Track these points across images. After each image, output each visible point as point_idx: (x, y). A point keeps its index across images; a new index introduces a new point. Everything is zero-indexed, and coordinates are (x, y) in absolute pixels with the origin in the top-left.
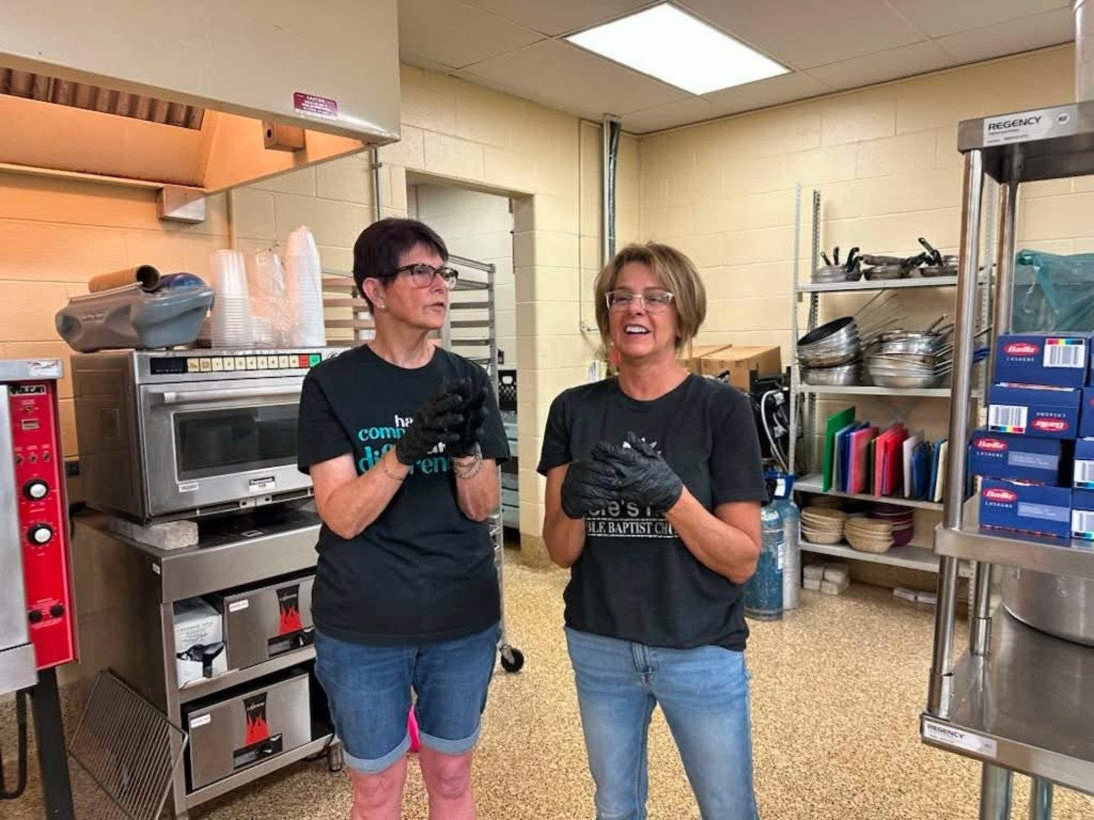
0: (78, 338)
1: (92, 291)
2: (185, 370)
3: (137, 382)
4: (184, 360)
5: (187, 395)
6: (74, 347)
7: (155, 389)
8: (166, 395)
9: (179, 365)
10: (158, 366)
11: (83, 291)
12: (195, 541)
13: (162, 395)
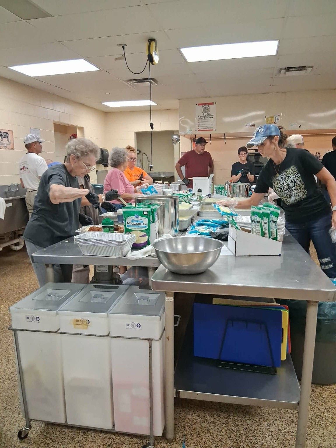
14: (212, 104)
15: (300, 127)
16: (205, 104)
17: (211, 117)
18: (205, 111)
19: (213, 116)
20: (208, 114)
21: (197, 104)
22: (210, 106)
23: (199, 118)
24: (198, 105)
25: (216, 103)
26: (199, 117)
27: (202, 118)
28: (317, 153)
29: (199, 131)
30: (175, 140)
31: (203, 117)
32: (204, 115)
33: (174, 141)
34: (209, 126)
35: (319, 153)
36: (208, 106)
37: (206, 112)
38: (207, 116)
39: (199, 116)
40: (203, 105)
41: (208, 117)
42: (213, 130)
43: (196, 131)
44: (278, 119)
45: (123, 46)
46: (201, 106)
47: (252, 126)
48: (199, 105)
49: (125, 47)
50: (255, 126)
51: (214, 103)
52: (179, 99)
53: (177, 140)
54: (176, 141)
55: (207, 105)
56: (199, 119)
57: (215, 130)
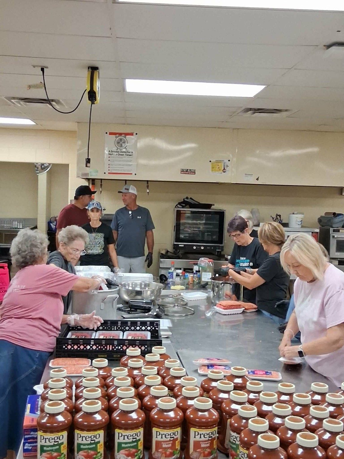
0: (321, 223)
1: (325, 215)
2: (339, 232)
3: (330, 233)
4: (339, 230)
5: (338, 237)
6: (321, 225)
7: (334, 235)
8: (335, 236)
9: (338, 231)
10: (334, 231)
11: (323, 215)
12: (338, 264)
13: (334, 236)
14: (132, 134)
15: (257, 179)
16: (120, 134)
17: (129, 154)
19: (132, 153)
24: (108, 133)
26: (109, 153)
27: (115, 155)
28: (277, 215)
29: (109, 173)
30: (40, 167)
31: (117, 153)
32: (118, 151)
33: (38, 168)
34: (126, 168)
35: (280, 216)
36: (125, 137)
37: (121, 146)
38: (122, 152)
39: (110, 151)
40: (117, 135)
41: (124, 153)
42: (131, 174)
43: (104, 173)
44: (227, 166)
45: (41, 68)
46: (114, 136)
47: (191, 173)
48: (110, 134)
49: (45, 69)
50: (195, 173)
51: (134, 134)
52: (78, 122)
53: (43, 166)
54: (42, 169)
55: (123, 135)
56: (110, 156)
57: (135, 174)
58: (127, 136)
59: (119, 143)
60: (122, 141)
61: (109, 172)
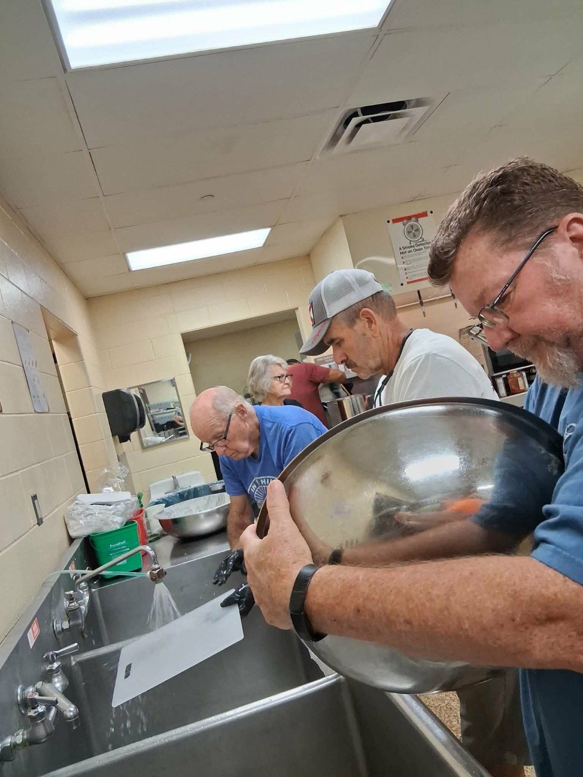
14: (424, 215)
16: (409, 218)
18: (412, 234)
20: (421, 240)
21: (388, 222)
22: (421, 220)
23: (403, 253)
24: (391, 222)
25: (432, 212)
26: (401, 251)
27: (410, 252)
29: (408, 283)
31: (412, 249)
32: (412, 245)
36: (417, 221)
37: (415, 236)
38: (419, 245)
39: (400, 249)
40: (405, 221)
41: (422, 247)
43: (402, 284)
46: (400, 224)
48: (393, 222)
51: (429, 213)
55: (413, 219)
56: (402, 255)
58: (419, 219)
59: (411, 232)
60: (415, 229)
61: (408, 280)
